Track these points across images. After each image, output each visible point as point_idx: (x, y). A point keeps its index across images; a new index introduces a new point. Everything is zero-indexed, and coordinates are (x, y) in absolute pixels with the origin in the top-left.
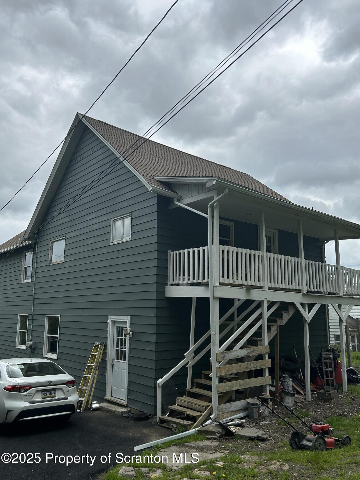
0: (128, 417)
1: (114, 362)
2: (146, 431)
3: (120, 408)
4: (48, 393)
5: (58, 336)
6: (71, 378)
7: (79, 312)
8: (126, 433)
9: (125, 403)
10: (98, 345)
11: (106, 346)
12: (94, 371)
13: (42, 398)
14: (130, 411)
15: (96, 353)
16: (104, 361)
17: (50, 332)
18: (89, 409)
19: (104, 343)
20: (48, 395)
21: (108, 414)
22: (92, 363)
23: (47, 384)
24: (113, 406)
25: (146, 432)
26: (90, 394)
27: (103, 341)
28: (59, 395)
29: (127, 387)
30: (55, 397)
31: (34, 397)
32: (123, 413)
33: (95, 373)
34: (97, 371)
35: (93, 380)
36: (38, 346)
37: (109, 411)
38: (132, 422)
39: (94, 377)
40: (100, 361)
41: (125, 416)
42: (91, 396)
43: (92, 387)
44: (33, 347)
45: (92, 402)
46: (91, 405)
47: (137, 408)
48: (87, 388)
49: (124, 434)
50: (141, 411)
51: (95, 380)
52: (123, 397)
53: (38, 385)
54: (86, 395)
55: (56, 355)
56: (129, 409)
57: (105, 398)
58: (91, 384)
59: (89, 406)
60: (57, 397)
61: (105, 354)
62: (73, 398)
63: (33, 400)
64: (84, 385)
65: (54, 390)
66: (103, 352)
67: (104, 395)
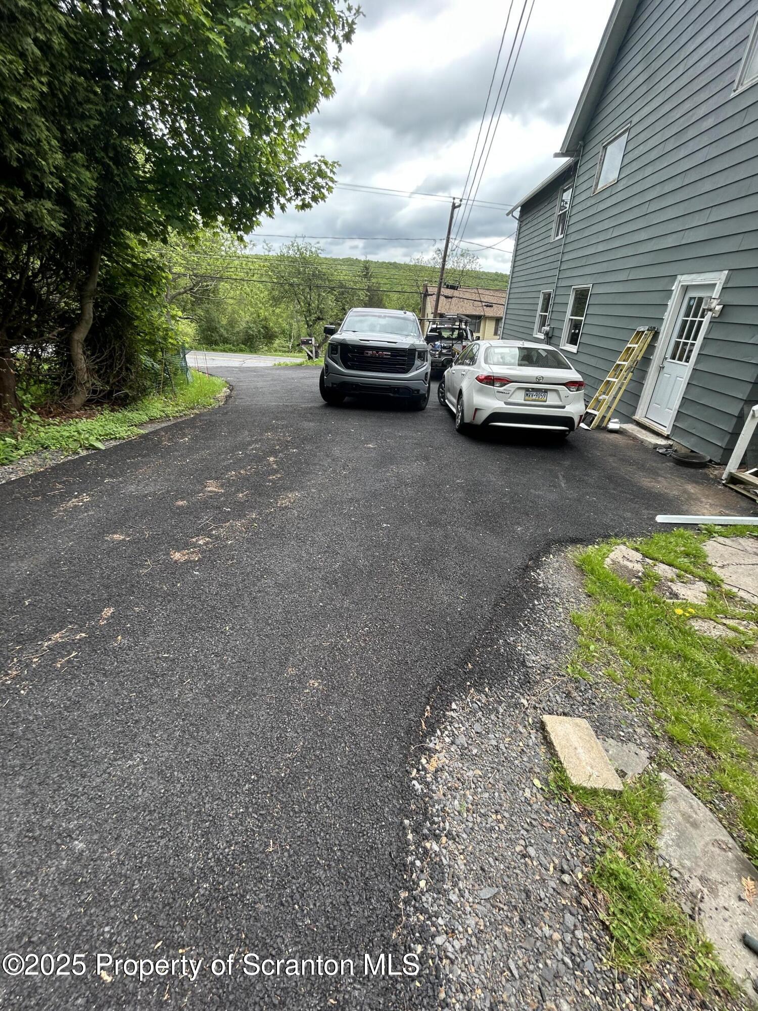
0: (665, 455)
1: (666, 364)
2: (691, 488)
3: (654, 436)
4: (535, 393)
5: (583, 318)
6: (577, 377)
7: (623, 276)
8: (650, 482)
9: (666, 432)
10: (643, 332)
11: (656, 335)
12: (625, 374)
13: (525, 400)
14: (670, 447)
15: (634, 346)
16: (646, 360)
17: (574, 313)
18: (602, 428)
19: (654, 328)
20: (534, 397)
21: (632, 442)
22: (624, 361)
23: (535, 381)
24: (644, 431)
25: (692, 491)
26: (609, 407)
27: (653, 326)
28: (552, 399)
29: (678, 407)
30: (545, 401)
31: (514, 396)
32: (656, 446)
33: (626, 378)
34: (631, 374)
35: (620, 388)
36: (556, 333)
37: (635, 438)
38: (671, 464)
39: (623, 384)
40: (639, 358)
41: (661, 451)
42: (612, 410)
43: (615, 398)
44: (550, 335)
45: (610, 420)
46: (608, 423)
47: (684, 444)
48: (607, 397)
49: (646, 482)
50: (692, 451)
51: (623, 388)
52: (665, 423)
53: (520, 380)
54: (604, 408)
55: (576, 347)
56: (670, 442)
57: (633, 417)
58: (614, 393)
59: (604, 425)
60: (547, 403)
61: (651, 348)
62: (574, 408)
63: (510, 400)
64: (604, 393)
65: (546, 391)
66: (649, 345)
67: (634, 413)
